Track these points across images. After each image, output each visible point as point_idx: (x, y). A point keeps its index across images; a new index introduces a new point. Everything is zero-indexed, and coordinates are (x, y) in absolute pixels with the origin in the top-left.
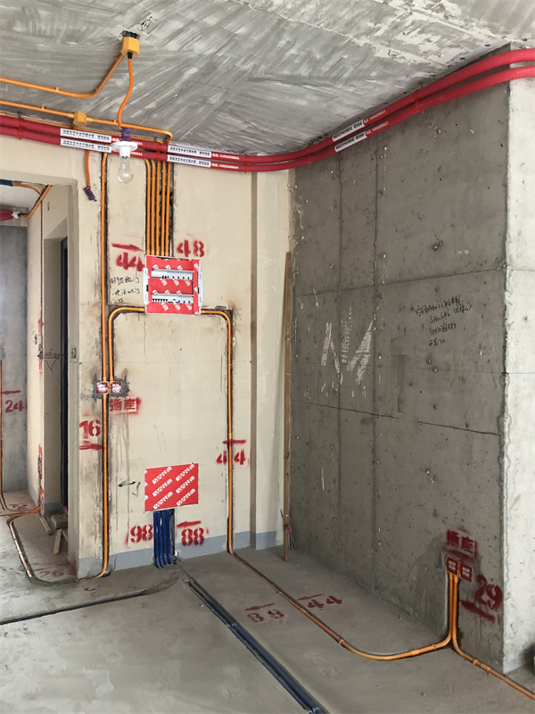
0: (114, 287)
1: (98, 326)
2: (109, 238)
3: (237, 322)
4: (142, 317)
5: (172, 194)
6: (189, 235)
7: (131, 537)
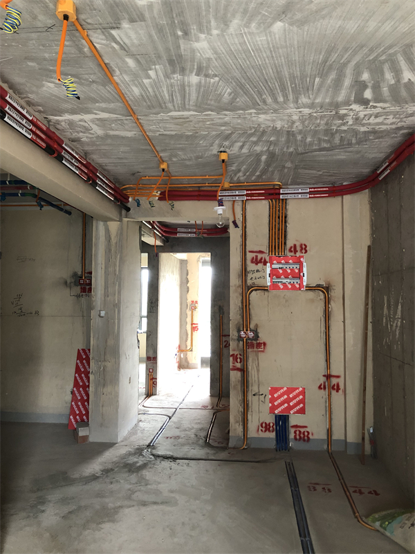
0: (250, 276)
1: (240, 299)
2: (247, 247)
3: (332, 294)
4: (266, 293)
5: (286, 217)
6: (297, 241)
7: (260, 428)
